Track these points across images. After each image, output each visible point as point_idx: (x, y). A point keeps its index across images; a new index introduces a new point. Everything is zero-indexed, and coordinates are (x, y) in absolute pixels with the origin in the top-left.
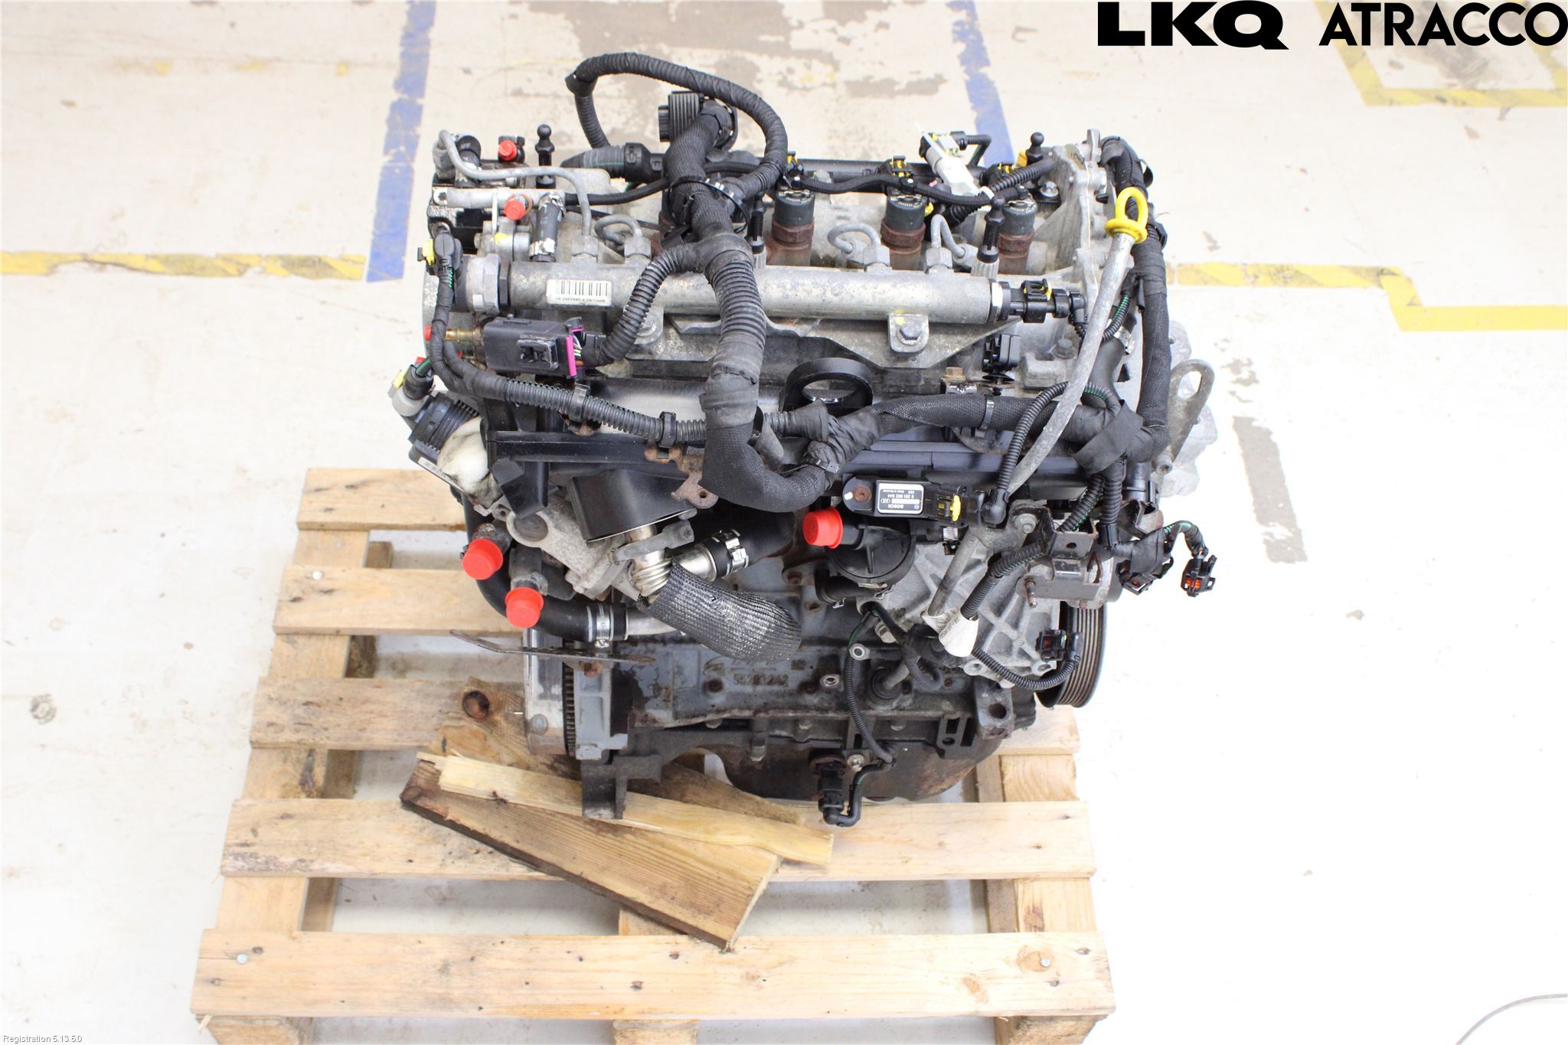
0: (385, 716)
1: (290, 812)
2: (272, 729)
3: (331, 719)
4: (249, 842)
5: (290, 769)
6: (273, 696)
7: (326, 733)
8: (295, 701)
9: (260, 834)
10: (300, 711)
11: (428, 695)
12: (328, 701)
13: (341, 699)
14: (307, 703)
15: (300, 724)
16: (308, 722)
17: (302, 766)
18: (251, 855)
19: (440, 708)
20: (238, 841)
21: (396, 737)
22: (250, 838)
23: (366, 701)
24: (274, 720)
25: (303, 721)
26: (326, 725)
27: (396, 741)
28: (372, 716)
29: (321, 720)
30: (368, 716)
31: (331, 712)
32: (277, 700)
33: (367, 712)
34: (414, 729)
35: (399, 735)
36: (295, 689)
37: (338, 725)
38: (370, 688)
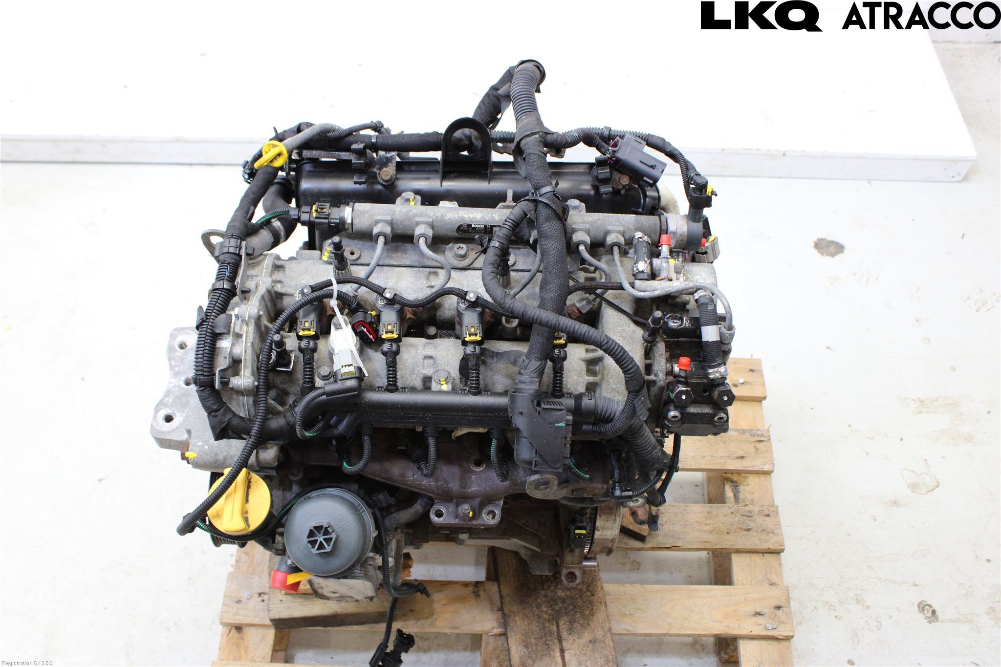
0: (697, 522)
1: (739, 460)
2: (767, 513)
3: (731, 520)
4: (758, 443)
5: (748, 496)
6: (772, 535)
7: (732, 511)
8: (757, 532)
9: (753, 448)
10: (752, 525)
11: (672, 536)
12: (736, 532)
13: (728, 533)
14: (748, 530)
15: (749, 516)
16: (745, 518)
17: (741, 497)
18: (754, 436)
19: (663, 527)
20: (764, 443)
21: (687, 508)
22: (758, 445)
23: (711, 532)
24: (767, 519)
25: (748, 518)
26: (733, 515)
27: (687, 506)
28: (705, 522)
29: (737, 519)
30: (708, 522)
31: (732, 525)
32: (769, 533)
33: (709, 525)
34: (677, 514)
35: (685, 510)
36: (760, 540)
37: (725, 516)
38: (711, 541)
